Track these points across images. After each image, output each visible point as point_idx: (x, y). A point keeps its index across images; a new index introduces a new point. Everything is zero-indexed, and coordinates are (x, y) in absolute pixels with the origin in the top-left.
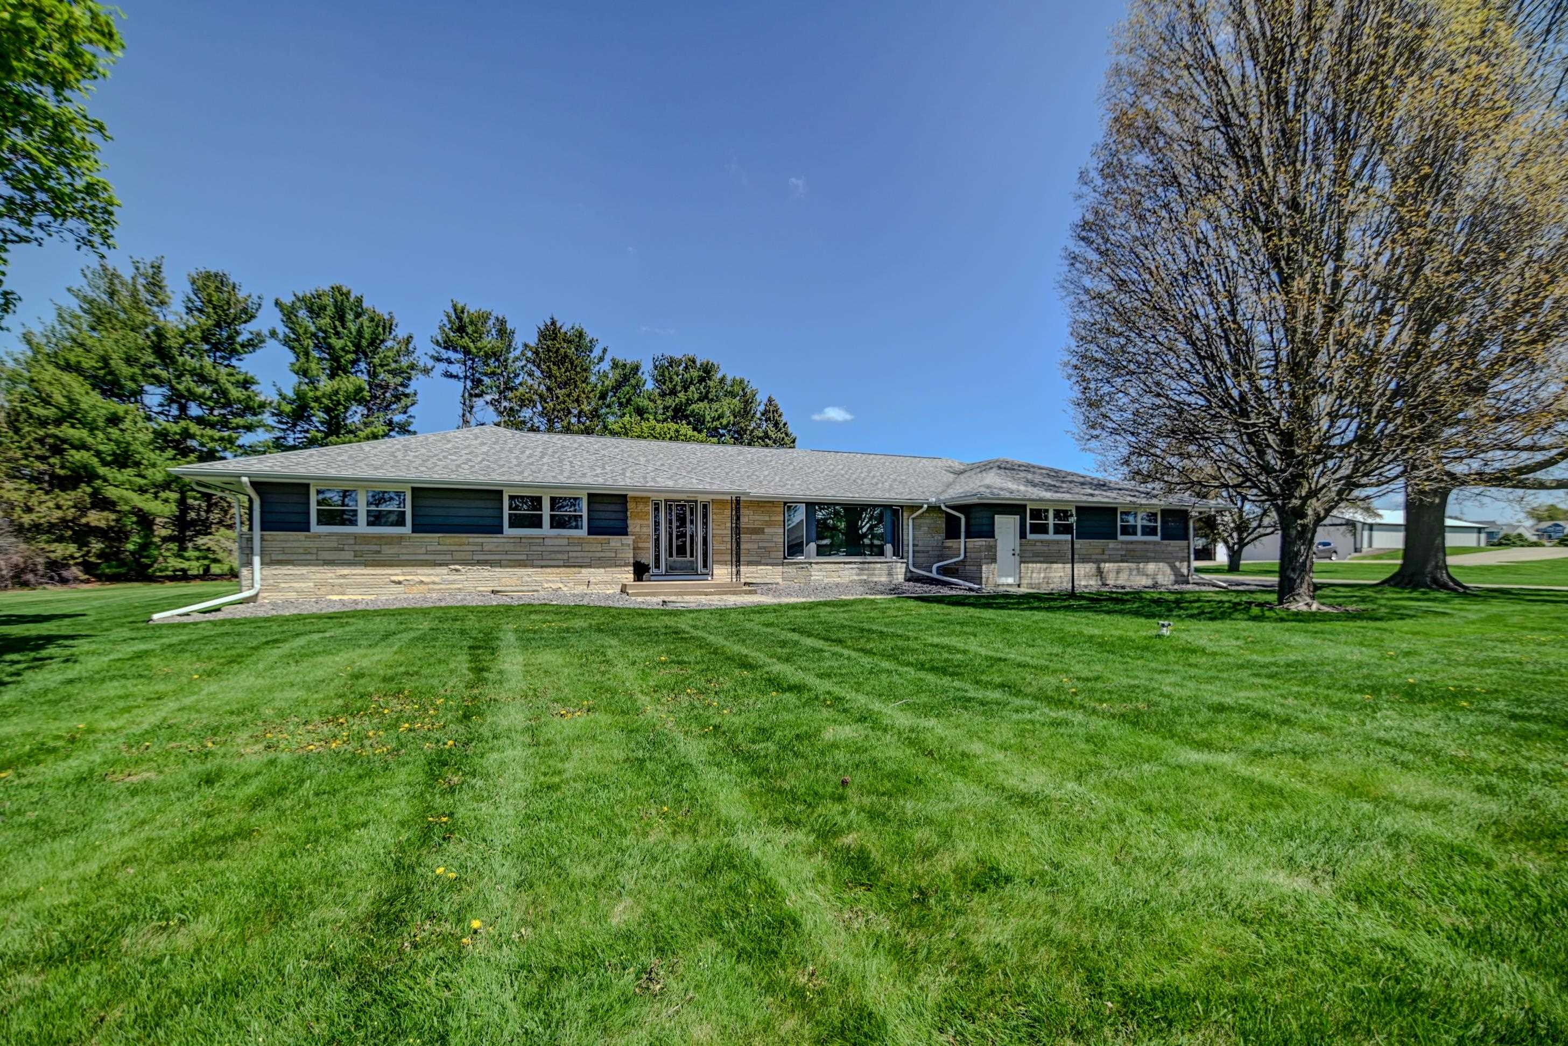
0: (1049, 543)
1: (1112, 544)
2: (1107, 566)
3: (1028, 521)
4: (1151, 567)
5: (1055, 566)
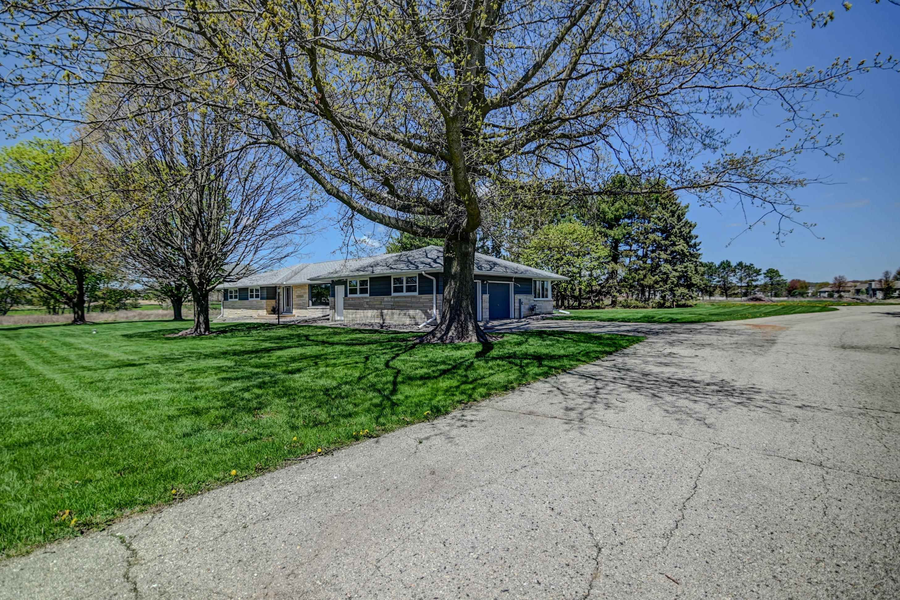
0: (359, 298)
1: (386, 298)
2: (385, 311)
3: (348, 288)
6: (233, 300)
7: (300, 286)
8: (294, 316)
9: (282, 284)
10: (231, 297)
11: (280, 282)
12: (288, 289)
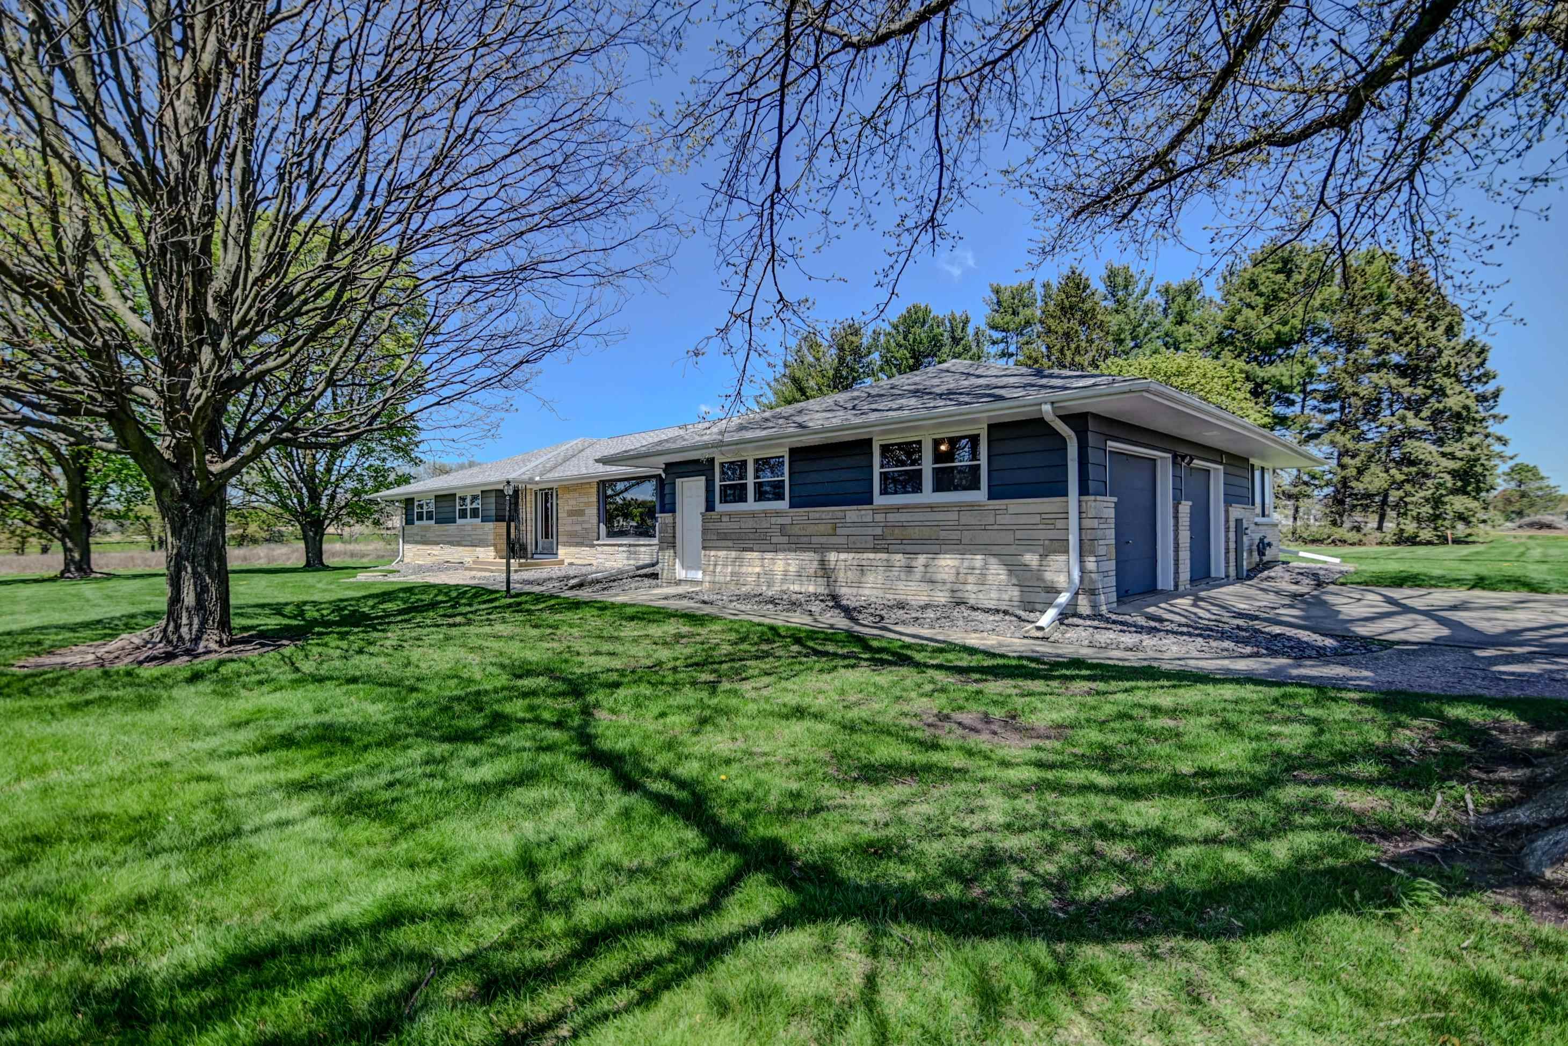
0: (753, 515)
2: (832, 556)
3: (718, 483)
4: (947, 564)
5: (749, 555)
6: (425, 522)
7: (576, 486)
8: (562, 562)
9: (531, 481)
10: (420, 518)
11: (525, 477)
12: (547, 496)
